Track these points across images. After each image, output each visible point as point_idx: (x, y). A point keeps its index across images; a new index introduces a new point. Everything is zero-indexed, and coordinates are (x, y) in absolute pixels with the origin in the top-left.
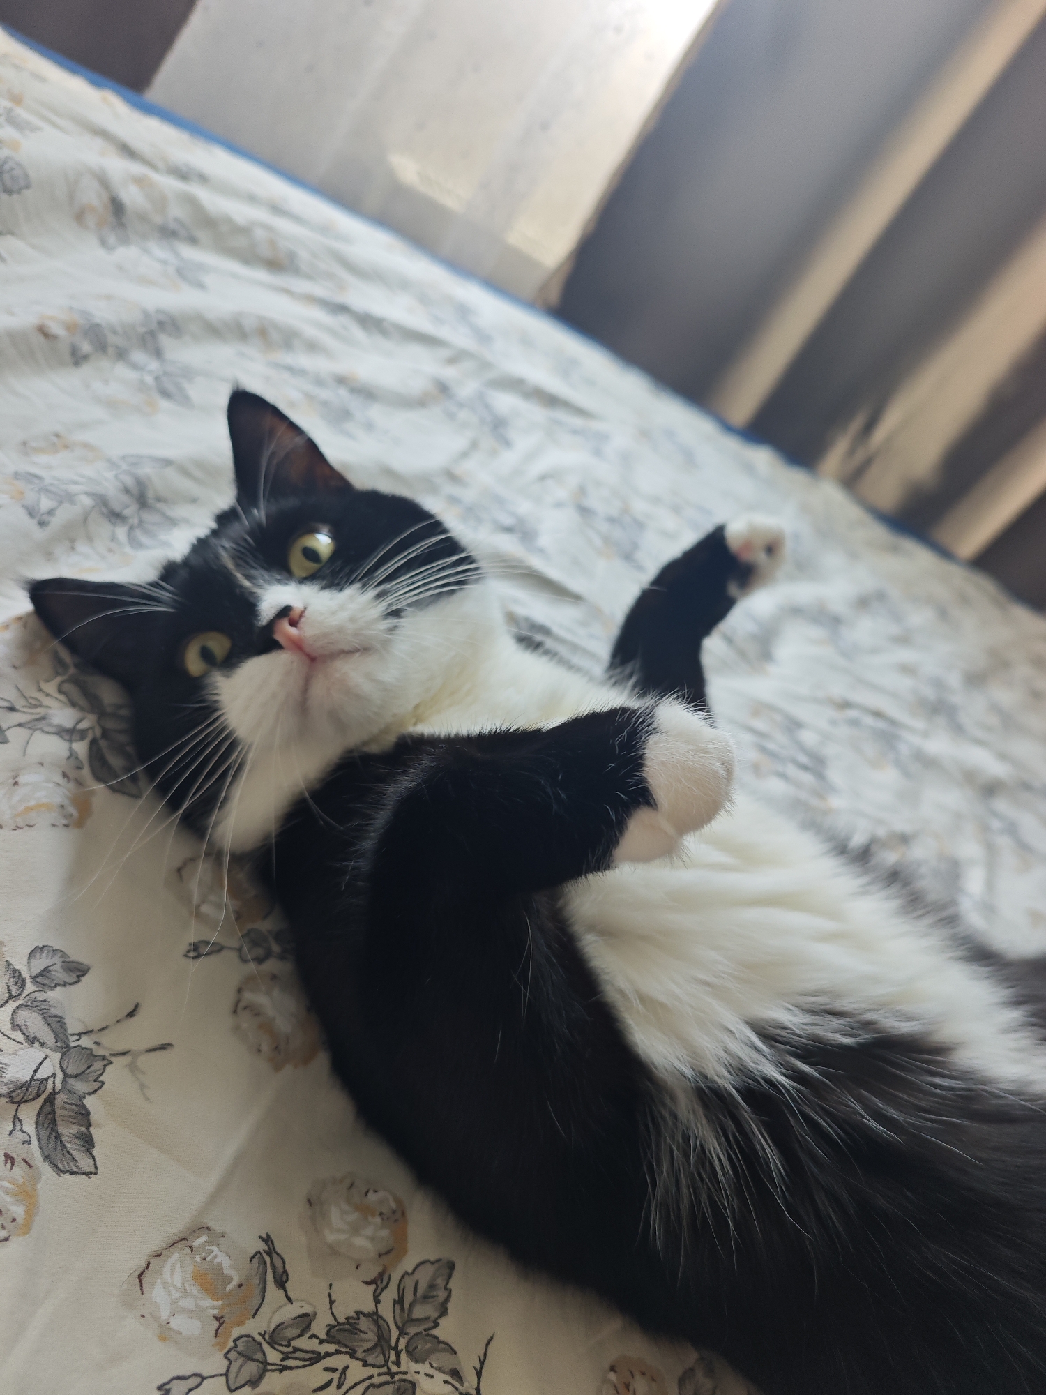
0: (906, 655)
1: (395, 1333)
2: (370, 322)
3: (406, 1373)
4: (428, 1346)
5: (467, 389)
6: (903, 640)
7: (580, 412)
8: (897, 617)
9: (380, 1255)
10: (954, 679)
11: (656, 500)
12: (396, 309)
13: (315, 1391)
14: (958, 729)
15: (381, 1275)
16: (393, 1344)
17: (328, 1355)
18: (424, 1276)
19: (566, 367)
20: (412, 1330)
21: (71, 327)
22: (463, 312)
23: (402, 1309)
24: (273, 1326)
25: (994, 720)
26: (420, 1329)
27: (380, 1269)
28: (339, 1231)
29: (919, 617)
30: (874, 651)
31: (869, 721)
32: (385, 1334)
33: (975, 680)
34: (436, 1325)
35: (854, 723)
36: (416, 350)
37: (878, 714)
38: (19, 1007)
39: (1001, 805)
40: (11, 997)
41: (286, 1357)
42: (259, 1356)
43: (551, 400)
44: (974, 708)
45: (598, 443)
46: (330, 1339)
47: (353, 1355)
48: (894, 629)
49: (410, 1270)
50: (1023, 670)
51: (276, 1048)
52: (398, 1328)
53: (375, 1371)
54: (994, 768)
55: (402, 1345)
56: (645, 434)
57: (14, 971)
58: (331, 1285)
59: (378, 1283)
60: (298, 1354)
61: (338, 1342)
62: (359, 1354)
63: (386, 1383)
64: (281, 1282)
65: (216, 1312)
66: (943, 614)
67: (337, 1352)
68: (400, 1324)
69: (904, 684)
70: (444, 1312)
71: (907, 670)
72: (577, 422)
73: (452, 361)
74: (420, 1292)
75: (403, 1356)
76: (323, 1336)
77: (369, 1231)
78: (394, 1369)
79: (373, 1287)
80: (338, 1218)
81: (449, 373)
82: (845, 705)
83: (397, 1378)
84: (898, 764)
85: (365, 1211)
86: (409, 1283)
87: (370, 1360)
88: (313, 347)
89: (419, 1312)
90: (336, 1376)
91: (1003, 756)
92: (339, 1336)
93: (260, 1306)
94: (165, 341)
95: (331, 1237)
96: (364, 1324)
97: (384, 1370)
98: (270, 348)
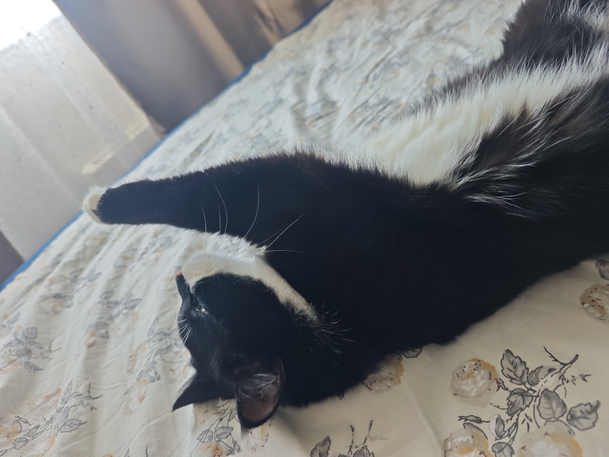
0: (359, 42)
1: (522, 387)
3: (540, 390)
4: (534, 376)
6: (352, 41)
7: (207, 141)
8: (342, 39)
9: (490, 379)
10: (378, 25)
11: (253, 124)
13: (528, 431)
14: (398, 32)
15: (498, 382)
16: (526, 390)
17: (517, 420)
18: (506, 364)
19: (188, 139)
20: (525, 379)
21: (93, 334)
23: (515, 379)
24: (495, 433)
25: (402, 14)
26: (526, 376)
27: (496, 382)
28: (472, 390)
29: (346, 28)
30: (352, 55)
31: (378, 70)
32: (520, 391)
33: (381, 16)
34: (528, 369)
35: (375, 78)
37: (377, 65)
39: (437, 27)
41: (509, 435)
42: (503, 445)
43: (198, 150)
44: (392, 20)
45: (221, 139)
46: (512, 415)
47: (522, 410)
48: (347, 42)
49: (502, 369)
51: (391, 379)
52: (521, 385)
53: (533, 403)
54: (420, 23)
55: (528, 386)
56: (226, 117)
58: (491, 404)
59: (500, 385)
60: (511, 430)
61: (515, 413)
62: (523, 407)
63: (540, 400)
64: (480, 421)
65: (478, 453)
66: (350, 18)
67: (518, 415)
68: (520, 383)
69: (370, 47)
70: (524, 363)
72: (211, 143)
74: (512, 369)
75: (533, 388)
76: (509, 417)
77: (478, 378)
78: (536, 394)
79: (501, 388)
80: (467, 386)
82: (367, 78)
83: (540, 395)
84: (400, 66)
85: (470, 375)
86: (506, 371)
87: (527, 403)
89: (519, 373)
90: (527, 420)
91: (418, 17)
92: (512, 411)
93: (485, 434)
94: (112, 299)
95: (473, 394)
96: (513, 399)
97: (534, 398)
98: (131, 258)
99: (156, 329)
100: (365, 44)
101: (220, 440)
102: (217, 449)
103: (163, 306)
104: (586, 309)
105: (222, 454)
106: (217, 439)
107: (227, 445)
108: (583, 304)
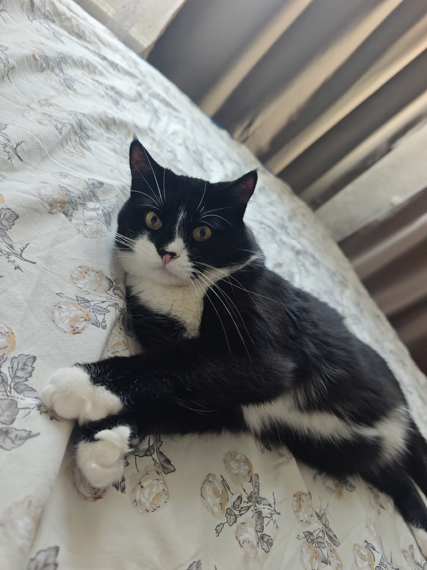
0: (272, 209)
2: (114, 65)
5: (146, 96)
6: (271, 204)
7: (175, 109)
8: (269, 197)
10: (286, 218)
11: (203, 147)
12: (117, 59)
14: (288, 234)
19: (167, 90)
21: (41, 57)
22: (136, 64)
25: (296, 232)
29: (274, 197)
30: (265, 207)
31: (268, 229)
33: (290, 218)
35: (264, 229)
36: (128, 78)
37: (269, 227)
38: (114, 289)
39: (300, 257)
40: (111, 287)
43: (167, 104)
44: (291, 226)
45: (183, 121)
48: (269, 200)
50: (300, 217)
54: (299, 247)
56: (193, 120)
57: (109, 279)
69: (274, 218)
72: (175, 113)
73: (139, 84)
81: (140, 89)
82: (262, 223)
84: (276, 242)
88: (101, 74)
91: (299, 243)
98: (90, 72)
99: (81, 117)
100: (274, 213)
101: (69, 203)
102: (64, 203)
103: (92, 117)
105: (63, 208)
106: (69, 200)
107: (68, 210)
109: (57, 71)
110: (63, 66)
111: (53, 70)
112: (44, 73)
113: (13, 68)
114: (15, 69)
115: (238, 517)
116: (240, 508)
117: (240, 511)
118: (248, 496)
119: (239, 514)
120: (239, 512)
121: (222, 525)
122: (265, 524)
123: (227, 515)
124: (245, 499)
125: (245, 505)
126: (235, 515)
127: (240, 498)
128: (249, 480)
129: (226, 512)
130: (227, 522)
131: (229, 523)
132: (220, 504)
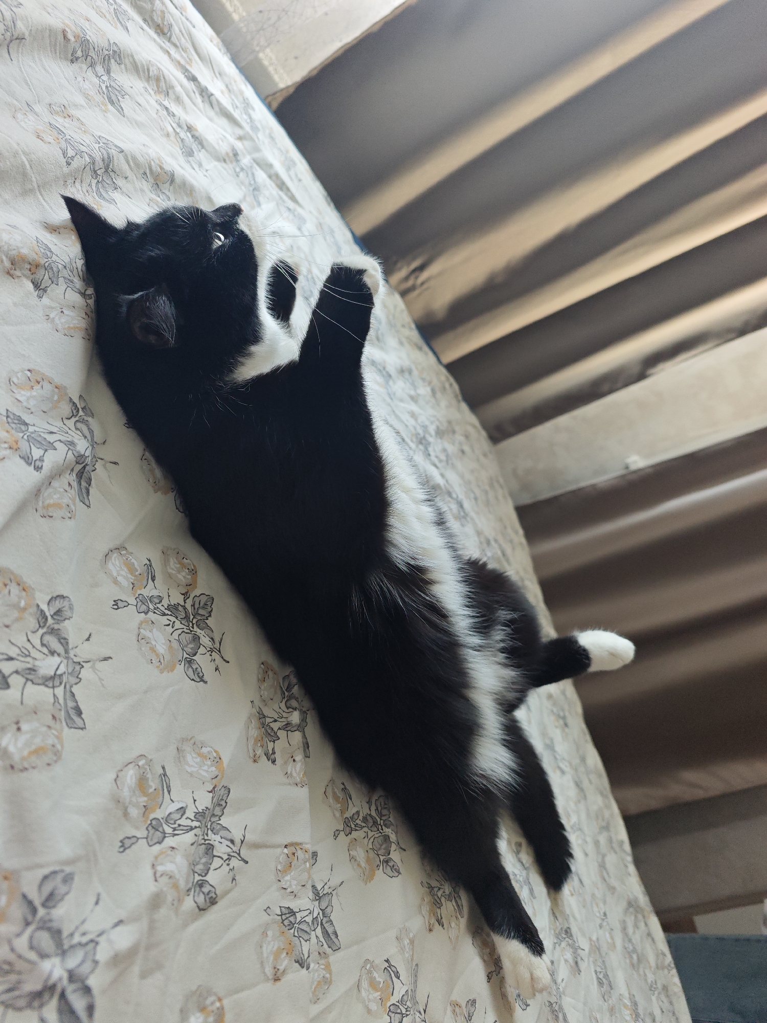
0: (413, 407)
2: (205, 93)
3: (196, 632)
4: (204, 625)
5: (246, 161)
6: (414, 399)
7: (293, 198)
8: (415, 387)
9: (187, 585)
10: (432, 429)
12: (216, 88)
13: (165, 625)
14: (428, 455)
15: (187, 593)
16: (191, 620)
17: (168, 615)
18: (204, 599)
19: (289, 165)
20: (198, 617)
21: (76, 37)
22: (247, 105)
23: (194, 609)
24: (151, 595)
25: (443, 457)
26: (202, 618)
27: (187, 591)
28: (172, 569)
29: (424, 390)
30: (402, 400)
32: (188, 615)
33: (440, 433)
34: (207, 619)
36: (224, 122)
40: (73, 415)
42: (147, 604)
43: (282, 186)
44: (437, 446)
45: (300, 221)
46: (168, 609)
47: (177, 618)
48: (412, 393)
49: (198, 596)
50: (459, 438)
51: (155, 482)
52: (193, 615)
53: (185, 627)
55: (194, 621)
56: (320, 226)
57: (74, 403)
58: (169, 589)
59: (186, 595)
60: (158, 609)
61: (171, 612)
62: (179, 618)
63: (189, 633)
64: (153, 580)
65: (132, 581)
66: (433, 392)
67: (171, 615)
69: (411, 422)
70: (210, 616)
71: (413, 415)
72: (291, 205)
73: (240, 138)
74: (201, 605)
75: (195, 626)
76: (166, 607)
77: (184, 574)
78: (192, 629)
79: (184, 596)
80: (173, 564)
81: (239, 145)
83: (193, 632)
85: (183, 566)
86: (197, 600)
87: (183, 622)
88: (178, 100)
89: (201, 612)
90: (171, 623)
91: (442, 475)
92: (172, 609)
93: (146, 586)
95: (170, 571)
96: (180, 608)
97: (188, 628)
98: (158, 91)
99: (113, 152)
101: (46, 269)
102: (37, 266)
103: (134, 158)
104: (260, 667)
105: (32, 274)
106: (47, 265)
107: (42, 280)
108: (263, 663)
109: (100, 69)
110: (113, 64)
111: (92, 65)
112: (75, 66)
113: (21, 39)
114: (24, 40)
115: (168, 837)
116: (176, 826)
117: (175, 829)
118: (198, 812)
119: (173, 833)
120: (173, 831)
121: (134, 840)
122: (213, 867)
123: (150, 828)
124: (190, 813)
125: (189, 823)
126: (164, 833)
127: (182, 810)
128: (210, 789)
129: (149, 822)
130: (146, 838)
131: (150, 842)
132: (145, 806)
